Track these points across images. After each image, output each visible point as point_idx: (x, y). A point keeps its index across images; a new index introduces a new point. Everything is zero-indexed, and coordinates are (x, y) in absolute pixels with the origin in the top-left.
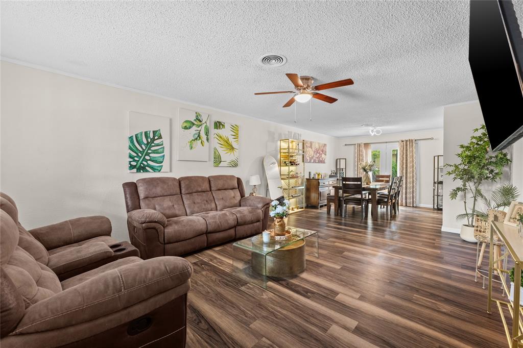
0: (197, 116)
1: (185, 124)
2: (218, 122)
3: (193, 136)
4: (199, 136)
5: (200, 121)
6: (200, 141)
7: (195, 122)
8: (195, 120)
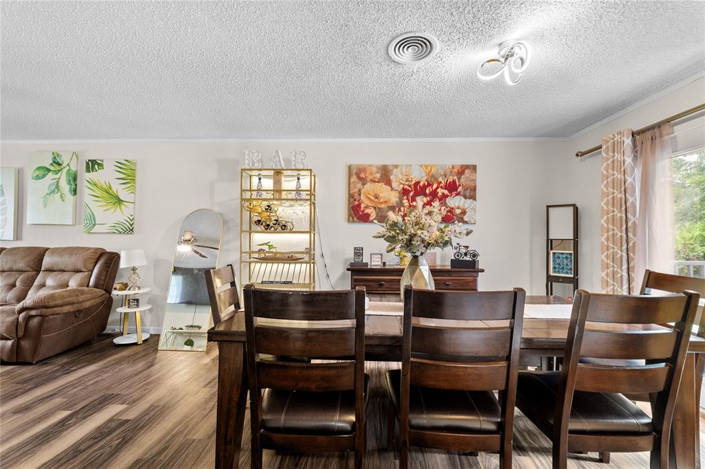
0: (55, 158)
1: (37, 173)
2: (89, 160)
3: (48, 189)
4: (57, 187)
5: (59, 164)
6: (59, 193)
7: (52, 168)
8: (51, 165)
